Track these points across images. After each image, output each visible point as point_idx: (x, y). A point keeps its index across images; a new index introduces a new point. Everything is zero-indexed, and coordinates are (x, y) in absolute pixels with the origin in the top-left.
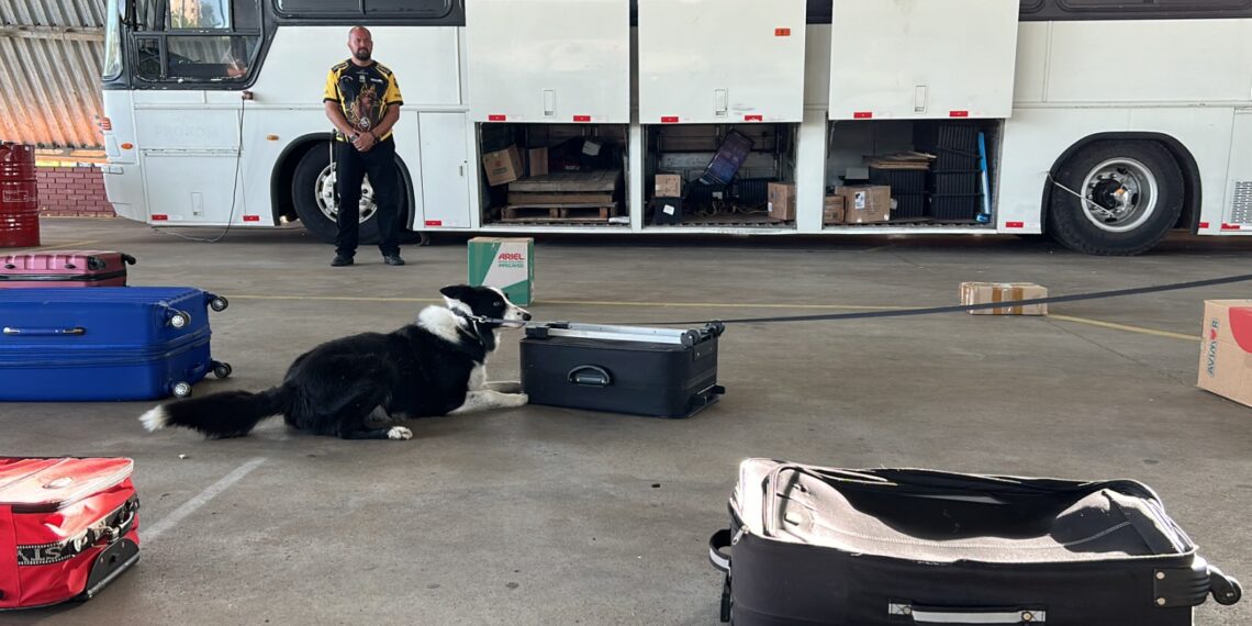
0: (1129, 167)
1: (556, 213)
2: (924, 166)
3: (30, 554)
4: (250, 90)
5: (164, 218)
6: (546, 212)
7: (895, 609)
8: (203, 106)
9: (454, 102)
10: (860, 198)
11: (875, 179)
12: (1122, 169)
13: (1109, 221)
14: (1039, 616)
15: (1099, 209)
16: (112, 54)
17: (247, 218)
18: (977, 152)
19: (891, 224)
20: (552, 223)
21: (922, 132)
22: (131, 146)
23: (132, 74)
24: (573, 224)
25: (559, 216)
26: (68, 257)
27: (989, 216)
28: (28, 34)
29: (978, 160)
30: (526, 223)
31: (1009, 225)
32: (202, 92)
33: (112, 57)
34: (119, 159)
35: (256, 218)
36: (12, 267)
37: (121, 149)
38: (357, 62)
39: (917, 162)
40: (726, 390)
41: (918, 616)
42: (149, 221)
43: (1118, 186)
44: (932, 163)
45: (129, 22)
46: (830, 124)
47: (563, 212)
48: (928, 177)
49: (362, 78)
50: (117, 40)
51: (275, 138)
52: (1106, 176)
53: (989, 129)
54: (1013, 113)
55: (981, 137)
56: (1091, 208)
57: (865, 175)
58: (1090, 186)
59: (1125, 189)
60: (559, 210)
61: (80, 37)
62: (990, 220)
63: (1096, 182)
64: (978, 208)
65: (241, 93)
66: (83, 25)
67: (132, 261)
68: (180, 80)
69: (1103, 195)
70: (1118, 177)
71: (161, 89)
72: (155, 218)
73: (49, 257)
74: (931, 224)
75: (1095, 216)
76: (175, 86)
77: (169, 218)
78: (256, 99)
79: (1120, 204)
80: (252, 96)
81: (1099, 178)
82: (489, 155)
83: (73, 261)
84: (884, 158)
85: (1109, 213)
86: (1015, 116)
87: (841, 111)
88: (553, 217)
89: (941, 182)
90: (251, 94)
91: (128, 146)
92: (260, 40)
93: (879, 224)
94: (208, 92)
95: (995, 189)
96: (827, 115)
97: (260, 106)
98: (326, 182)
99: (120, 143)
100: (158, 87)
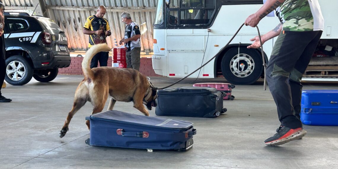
1: (324, 73)
4: (210, 28)
5: (174, 75)
6: (319, 73)
8: (192, 35)
17: (204, 75)
20: (323, 77)
22: (164, 49)
24: (332, 77)
25: (325, 74)
30: (312, 77)
32: (192, 29)
33: (159, 17)
34: (159, 54)
35: (208, 75)
37: (160, 50)
42: (168, 76)
47: (327, 73)
51: (217, 46)
60: (325, 72)
61: (114, 11)
65: (207, 30)
68: (184, 25)
71: (177, 29)
72: (170, 75)
76: (182, 28)
77: (176, 75)
78: (212, 32)
88: (322, 75)
90: (210, 30)
91: (163, 49)
92: (215, 10)
94: (194, 30)
97: (213, 34)
98: (235, 62)
99: (160, 48)
100: (176, 28)
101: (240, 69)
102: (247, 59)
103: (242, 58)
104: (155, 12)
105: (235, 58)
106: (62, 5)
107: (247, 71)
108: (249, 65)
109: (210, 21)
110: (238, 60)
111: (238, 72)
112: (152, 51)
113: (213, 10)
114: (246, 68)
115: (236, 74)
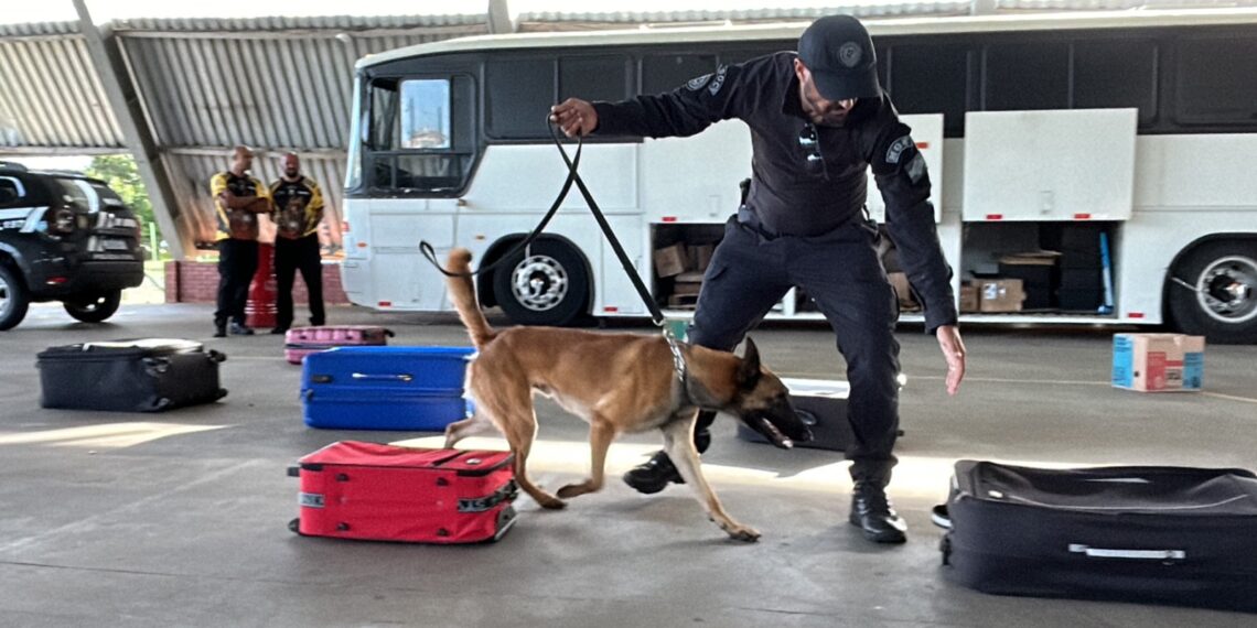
0: (1244, 265)
2: (1049, 263)
3: (465, 504)
4: (463, 198)
5: (388, 304)
7: (1074, 548)
8: (425, 212)
9: (632, 207)
10: (991, 291)
11: (1004, 273)
12: (1236, 266)
13: (1225, 313)
14: (1179, 554)
15: (1216, 302)
16: (353, 169)
18: (1099, 250)
19: (1021, 313)
21: (1048, 233)
22: (365, 245)
23: (369, 186)
26: (346, 330)
27: (1111, 307)
28: (273, 154)
29: (1100, 257)
31: (1132, 315)
32: (424, 200)
33: (353, 170)
34: (356, 256)
36: (304, 338)
37: (357, 247)
38: (287, 179)
39: (1044, 258)
40: (906, 434)
41: (1092, 552)
42: (376, 306)
43: (1231, 281)
44: (1057, 259)
45: (369, 144)
46: (965, 225)
48: (1054, 272)
49: (291, 192)
50: (358, 159)
51: (481, 238)
52: (1220, 272)
53: (1111, 229)
54: (1134, 216)
55: (1103, 237)
56: (1208, 301)
57: (994, 270)
58: (1206, 281)
59: (1240, 284)
61: (315, 156)
62: (1112, 311)
63: (1211, 278)
64: (1101, 300)
65: (456, 201)
66: (318, 146)
67: (391, 335)
68: (408, 191)
69: (1218, 288)
70: (1232, 274)
71: (391, 198)
72: (382, 304)
73: (332, 330)
74: (1058, 314)
75: (1213, 308)
76: (401, 195)
77: (394, 304)
78: (468, 206)
79: (1234, 297)
80: (464, 203)
81: (1214, 273)
82: (658, 251)
83: (350, 334)
84: (1012, 255)
85: (1225, 306)
86: (1134, 219)
87: (975, 213)
89: (1066, 277)
90: (463, 201)
91: (362, 245)
92: (473, 157)
93: (1010, 313)
94: (429, 200)
95: (1116, 284)
96: (961, 216)
97: (471, 211)
98: (522, 274)
99: (357, 241)
100: (390, 195)
101: (532, 291)
102: (549, 270)
103: (539, 266)
104: (345, 161)
105: (524, 266)
106: (196, 145)
107: (550, 295)
108: (554, 282)
109: (464, 181)
110: (527, 271)
111: (531, 298)
112: (341, 247)
113: (469, 155)
114: (544, 290)
115: (527, 302)
